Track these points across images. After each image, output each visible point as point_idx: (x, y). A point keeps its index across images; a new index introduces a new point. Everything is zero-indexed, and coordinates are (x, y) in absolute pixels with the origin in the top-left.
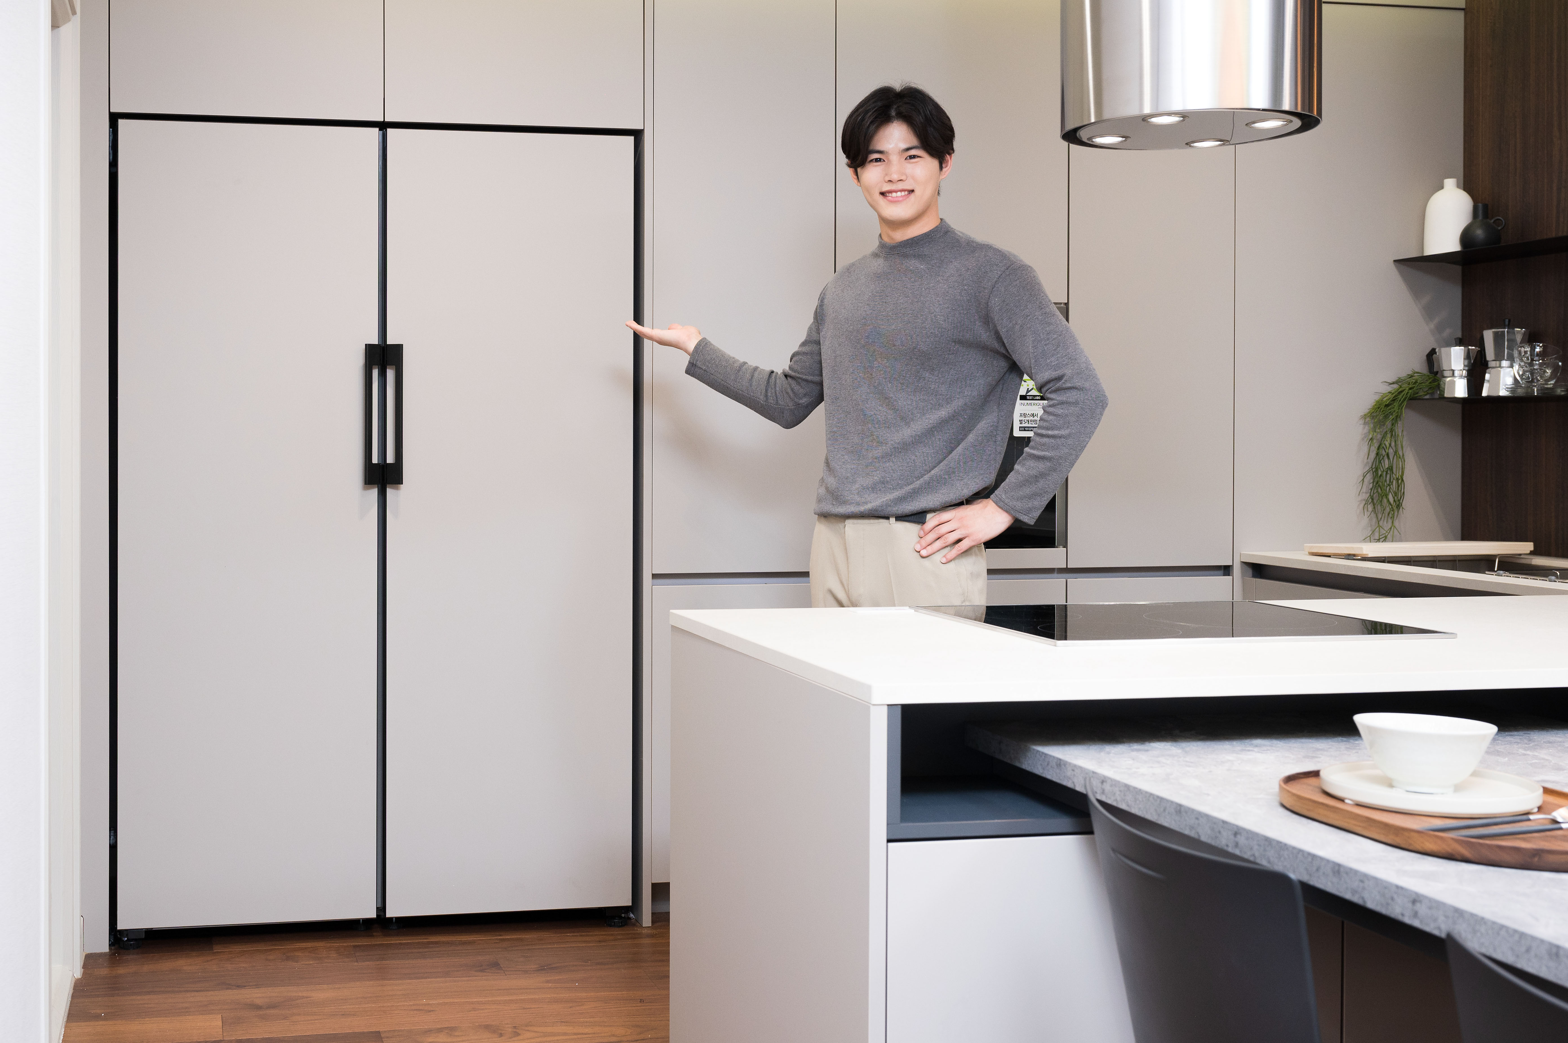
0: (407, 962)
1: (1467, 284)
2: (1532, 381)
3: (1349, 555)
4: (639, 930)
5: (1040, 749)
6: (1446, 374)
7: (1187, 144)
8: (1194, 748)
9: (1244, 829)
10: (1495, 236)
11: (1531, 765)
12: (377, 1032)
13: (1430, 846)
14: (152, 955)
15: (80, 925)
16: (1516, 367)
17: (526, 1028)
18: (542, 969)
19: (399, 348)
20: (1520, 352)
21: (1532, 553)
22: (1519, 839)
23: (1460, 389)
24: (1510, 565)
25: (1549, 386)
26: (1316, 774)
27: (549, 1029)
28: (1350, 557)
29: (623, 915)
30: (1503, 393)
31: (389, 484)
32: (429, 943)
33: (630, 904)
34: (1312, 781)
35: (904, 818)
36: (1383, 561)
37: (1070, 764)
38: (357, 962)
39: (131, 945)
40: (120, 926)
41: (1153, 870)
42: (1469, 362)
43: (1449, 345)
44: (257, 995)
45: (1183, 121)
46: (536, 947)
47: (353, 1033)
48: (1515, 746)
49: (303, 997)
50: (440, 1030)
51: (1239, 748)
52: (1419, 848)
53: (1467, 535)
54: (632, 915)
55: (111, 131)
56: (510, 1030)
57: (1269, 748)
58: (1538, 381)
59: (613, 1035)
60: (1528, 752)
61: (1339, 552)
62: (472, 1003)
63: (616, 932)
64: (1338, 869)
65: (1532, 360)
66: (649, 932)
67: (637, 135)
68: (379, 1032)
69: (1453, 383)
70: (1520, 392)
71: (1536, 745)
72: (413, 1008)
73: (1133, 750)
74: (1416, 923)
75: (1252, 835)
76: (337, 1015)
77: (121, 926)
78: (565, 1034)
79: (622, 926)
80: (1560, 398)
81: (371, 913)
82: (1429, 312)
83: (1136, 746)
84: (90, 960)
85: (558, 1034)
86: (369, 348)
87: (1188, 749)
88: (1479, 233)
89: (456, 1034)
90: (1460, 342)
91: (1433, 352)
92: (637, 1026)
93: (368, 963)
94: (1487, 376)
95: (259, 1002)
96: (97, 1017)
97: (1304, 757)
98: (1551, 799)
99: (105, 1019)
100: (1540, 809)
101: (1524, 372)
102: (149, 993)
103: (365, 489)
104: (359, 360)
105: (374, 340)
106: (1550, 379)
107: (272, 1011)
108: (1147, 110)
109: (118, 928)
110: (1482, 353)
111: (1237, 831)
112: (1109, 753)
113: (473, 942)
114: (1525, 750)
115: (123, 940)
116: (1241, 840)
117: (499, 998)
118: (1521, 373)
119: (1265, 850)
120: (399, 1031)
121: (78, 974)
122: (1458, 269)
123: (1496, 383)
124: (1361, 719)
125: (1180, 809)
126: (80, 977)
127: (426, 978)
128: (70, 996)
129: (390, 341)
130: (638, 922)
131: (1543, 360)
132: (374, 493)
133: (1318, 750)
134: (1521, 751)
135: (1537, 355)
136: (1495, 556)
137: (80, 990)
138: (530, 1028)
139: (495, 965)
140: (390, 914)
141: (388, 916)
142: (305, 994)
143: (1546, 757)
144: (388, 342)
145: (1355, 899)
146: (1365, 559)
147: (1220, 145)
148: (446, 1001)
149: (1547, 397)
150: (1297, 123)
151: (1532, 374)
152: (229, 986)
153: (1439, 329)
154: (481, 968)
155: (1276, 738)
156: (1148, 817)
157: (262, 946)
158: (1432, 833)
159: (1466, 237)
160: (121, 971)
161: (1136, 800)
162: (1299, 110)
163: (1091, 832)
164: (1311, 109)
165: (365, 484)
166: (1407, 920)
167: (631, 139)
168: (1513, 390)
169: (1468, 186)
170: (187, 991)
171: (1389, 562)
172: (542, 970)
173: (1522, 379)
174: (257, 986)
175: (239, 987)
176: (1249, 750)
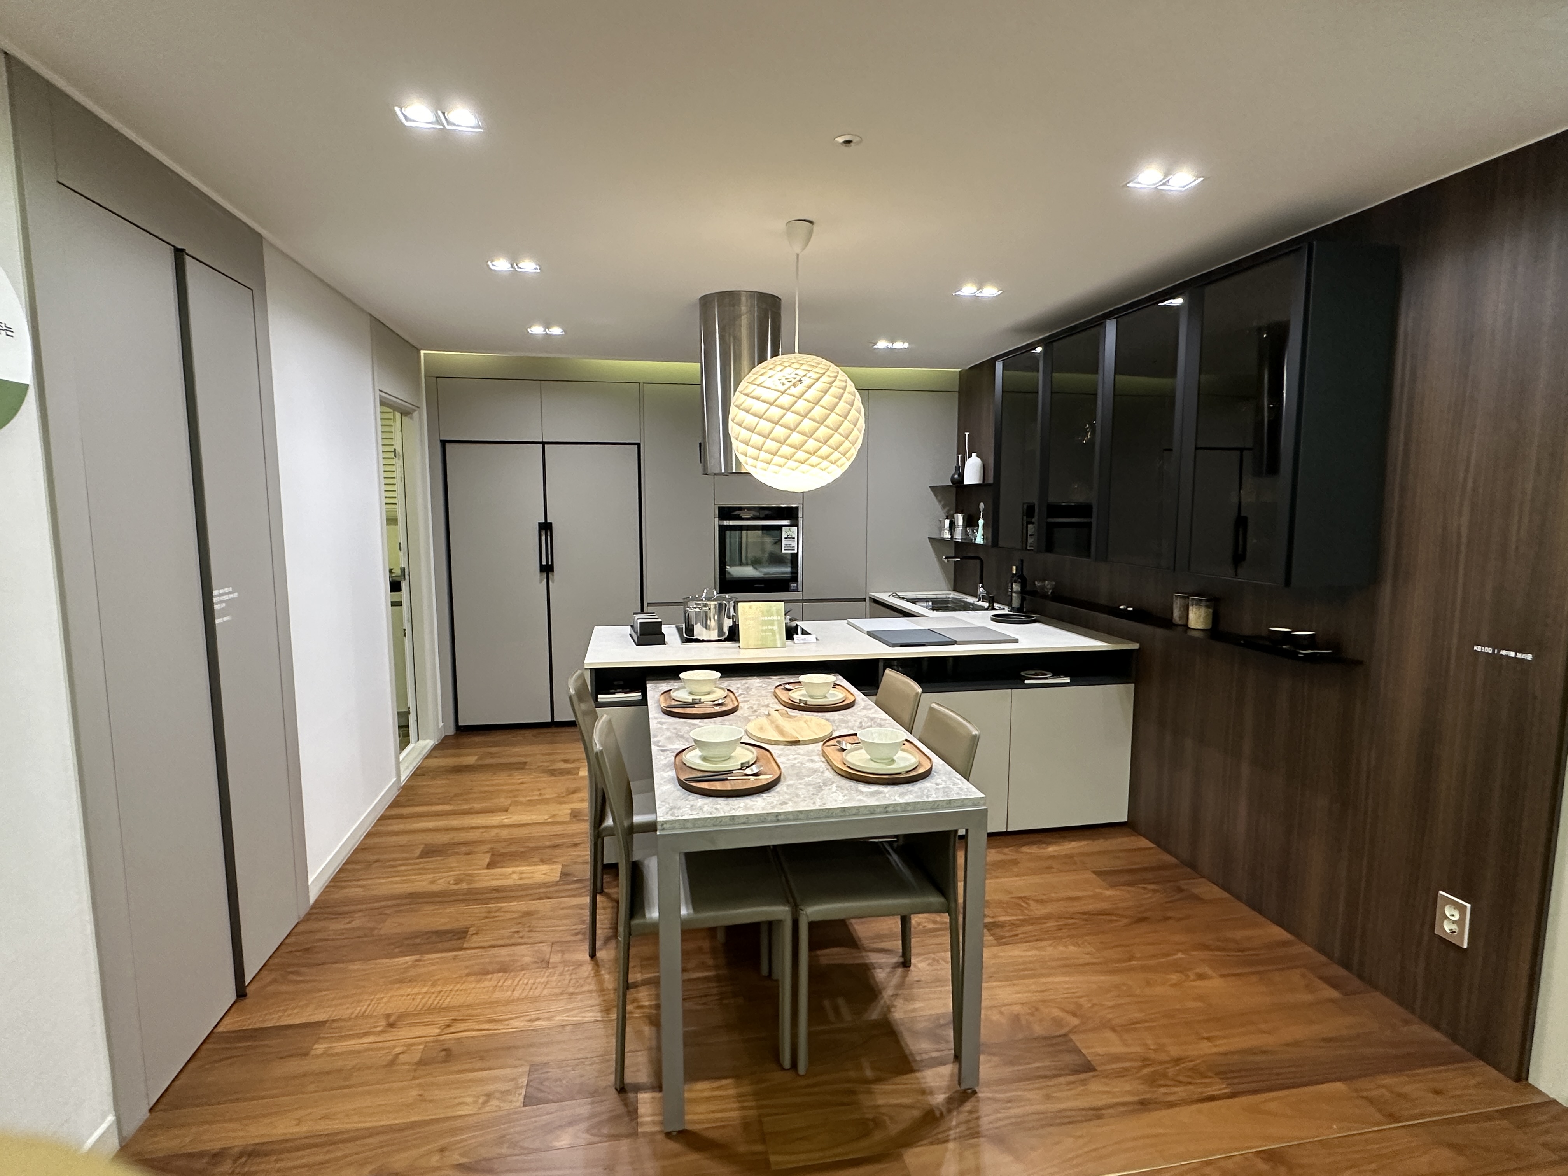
1: (957, 494)
14: (471, 734)
15: (445, 723)
19: (551, 524)
31: (550, 572)
38: (541, 737)
39: (463, 731)
55: (443, 448)
67: (639, 445)
77: (460, 724)
81: (549, 720)
82: (944, 506)
84: (447, 734)
86: (541, 524)
102: (468, 748)
103: (541, 574)
104: (537, 528)
105: (543, 521)
109: (458, 725)
115: (460, 730)
122: (954, 489)
129: (548, 521)
132: (545, 575)
141: (555, 721)
160: (458, 740)
165: (541, 571)
167: (636, 446)
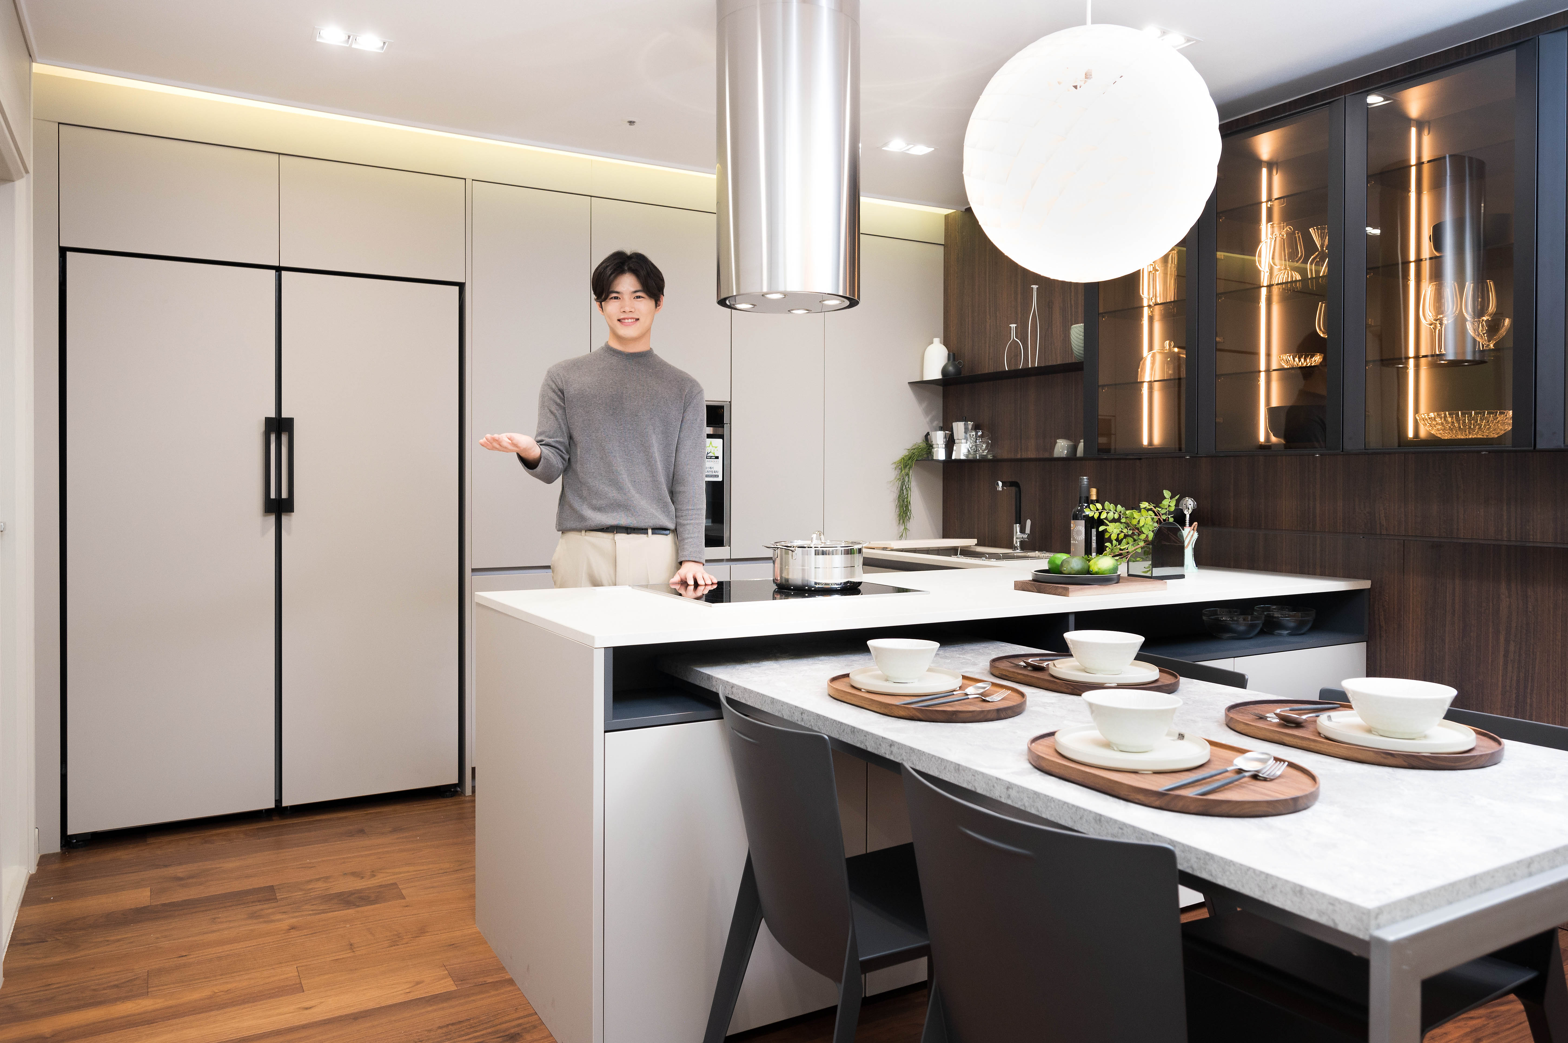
0: (297, 835)
1: (945, 396)
2: (976, 451)
3: (884, 548)
4: (463, 798)
5: (699, 669)
6: (934, 446)
7: (789, 311)
8: (787, 664)
9: (806, 710)
10: (959, 371)
11: (961, 663)
12: (271, 886)
13: (902, 713)
14: (96, 850)
15: (35, 835)
16: (969, 443)
17: (381, 871)
18: (395, 830)
19: (290, 421)
20: (970, 435)
21: (976, 545)
22: (947, 705)
23: (940, 454)
24: (966, 552)
25: (984, 454)
26: (847, 675)
27: (397, 870)
28: (885, 549)
29: (452, 790)
30: (963, 457)
31: (284, 512)
32: (315, 821)
33: (457, 782)
34: (846, 679)
35: (614, 717)
36: (902, 551)
37: (715, 677)
38: (259, 839)
39: (79, 845)
40: (70, 832)
41: (753, 739)
42: (946, 440)
43: (936, 430)
44: (180, 871)
45: (785, 297)
46: (391, 816)
47: (253, 889)
48: (955, 653)
49: (216, 868)
50: (318, 880)
51: (811, 662)
52: (896, 714)
53: (946, 535)
54: (459, 789)
55: (61, 260)
56: (369, 873)
57: (827, 661)
58: (979, 451)
59: (441, 869)
60: (961, 656)
61: (879, 546)
62: (343, 858)
63: (448, 801)
64: (853, 730)
65: (976, 439)
66: (470, 799)
67: (461, 286)
68: (273, 886)
69: (938, 451)
70: (971, 457)
71: (966, 652)
72: (300, 866)
73: (752, 667)
74: (892, 758)
75: (811, 713)
76: (241, 877)
78: (408, 872)
79: (452, 797)
80: (989, 460)
81: (272, 805)
82: (927, 412)
83: (754, 665)
84: (44, 860)
85: (404, 872)
86: (268, 420)
87: (783, 664)
88: (951, 369)
89: (330, 880)
90: (942, 429)
91: (928, 434)
92: (458, 861)
93: (267, 839)
94: (955, 448)
95: (180, 875)
96: (48, 901)
97: (845, 666)
98: (966, 682)
99: (54, 901)
100: (960, 687)
101: (972, 446)
102: (92, 878)
103: (264, 516)
104: (261, 428)
105: (272, 414)
106: (985, 450)
107: (190, 881)
108: (765, 290)
109: (68, 834)
110: (952, 435)
111: (803, 712)
112: (738, 669)
113: (346, 818)
114: (960, 655)
115: (73, 843)
116: (805, 717)
117: (362, 853)
118: (971, 446)
119: (817, 722)
120: (288, 883)
121: (33, 870)
122: (941, 388)
123: (959, 453)
124: (871, 643)
125: (773, 701)
126: (34, 873)
127: (310, 845)
128: (25, 887)
129: (284, 415)
130: (463, 793)
131: (982, 439)
132: (272, 519)
133: (854, 661)
134: (958, 656)
135: (979, 437)
136: (958, 547)
137: (33, 883)
138: (383, 871)
139: (361, 832)
140: (285, 803)
141: (284, 805)
142: (218, 866)
143: (969, 658)
144: (283, 416)
145: (862, 746)
146: (892, 550)
147: (808, 313)
148: (324, 859)
149: (983, 460)
150: (847, 303)
151: (976, 447)
152: (158, 867)
153: (932, 421)
154: (351, 834)
155: (832, 656)
156: (757, 706)
157: (187, 836)
158: (903, 705)
159: (944, 371)
160: (70, 864)
161: (750, 697)
162: (848, 296)
163: (722, 718)
164: (854, 295)
165: (265, 512)
166: (887, 756)
167: (457, 288)
168: (967, 456)
169: (946, 343)
170: (123, 874)
171: (905, 551)
172: (393, 831)
173: (971, 450)
174: (180, 864)
175: (166, 866)
176: (816, 663)
